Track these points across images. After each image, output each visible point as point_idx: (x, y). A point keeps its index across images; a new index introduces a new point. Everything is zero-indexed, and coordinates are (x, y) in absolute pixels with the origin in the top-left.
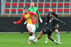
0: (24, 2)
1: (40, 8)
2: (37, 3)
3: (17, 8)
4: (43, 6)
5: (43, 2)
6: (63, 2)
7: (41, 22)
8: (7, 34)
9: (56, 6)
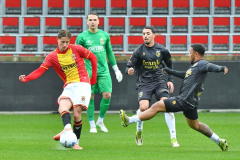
0: (62, 14)
1: (114, 35)
2: (106, 18)
3: (39, 32)
4: (124, 28)
5: (126, 14)
6: (188, 14)
7: (118, 78)
8: (8, 116)
9: (166, 27)
